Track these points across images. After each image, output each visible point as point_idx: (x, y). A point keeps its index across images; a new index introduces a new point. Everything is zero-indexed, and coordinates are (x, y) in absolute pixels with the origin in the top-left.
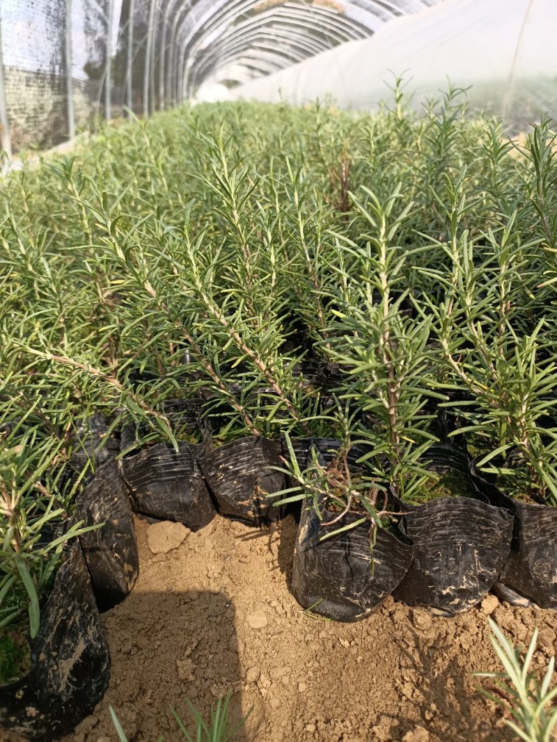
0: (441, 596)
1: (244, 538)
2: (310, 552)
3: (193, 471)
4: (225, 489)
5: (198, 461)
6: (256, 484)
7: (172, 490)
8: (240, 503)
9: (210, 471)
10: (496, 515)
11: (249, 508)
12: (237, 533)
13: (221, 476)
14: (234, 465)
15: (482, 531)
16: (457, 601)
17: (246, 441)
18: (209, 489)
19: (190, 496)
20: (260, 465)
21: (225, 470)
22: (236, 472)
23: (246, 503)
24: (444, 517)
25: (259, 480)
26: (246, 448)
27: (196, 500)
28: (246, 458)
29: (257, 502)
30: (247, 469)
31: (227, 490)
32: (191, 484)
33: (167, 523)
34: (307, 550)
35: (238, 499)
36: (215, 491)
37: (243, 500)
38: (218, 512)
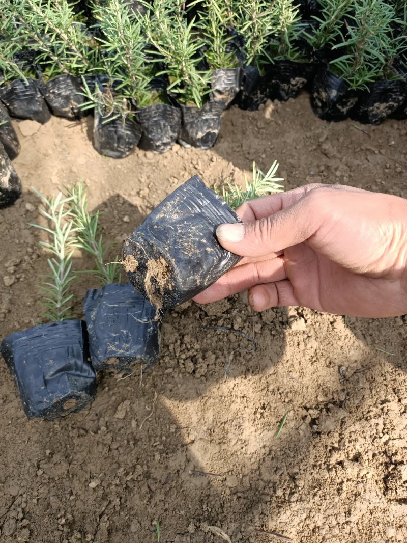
0: (157, 146)
1: (68, 127)
2: (100, 131)
3: (36, 94)
4: (55, 102)
5: (39, 89)
6: (71, 99)
7: (28, 104)
8: (64, 109)
9: (46, 93)
10: (175, 111)
11: (69, 112)
12: (65, 125)
13: (52, 96)
14: (58, 90)
15: (170, 118)
16: (162, 147)
17: (62, 77)
18: (47, 103)
19: (38, 107)
20: (71, 90)
21: (54, 93)
22: (59, 94)
23: (67, 109)
24: (155, 113)
25: (72, 97)
26: (63, 81)
27: (41, 109)
28: (63, 86)
29: (72, 109)
30: (65, 92)
31: (56, 103)
32: (37, 101)
33: (28, 121)
34: (99, 130)
35: (63, 107)
36: (51, 104)
37: (65, 108)
38: (53, 114)
